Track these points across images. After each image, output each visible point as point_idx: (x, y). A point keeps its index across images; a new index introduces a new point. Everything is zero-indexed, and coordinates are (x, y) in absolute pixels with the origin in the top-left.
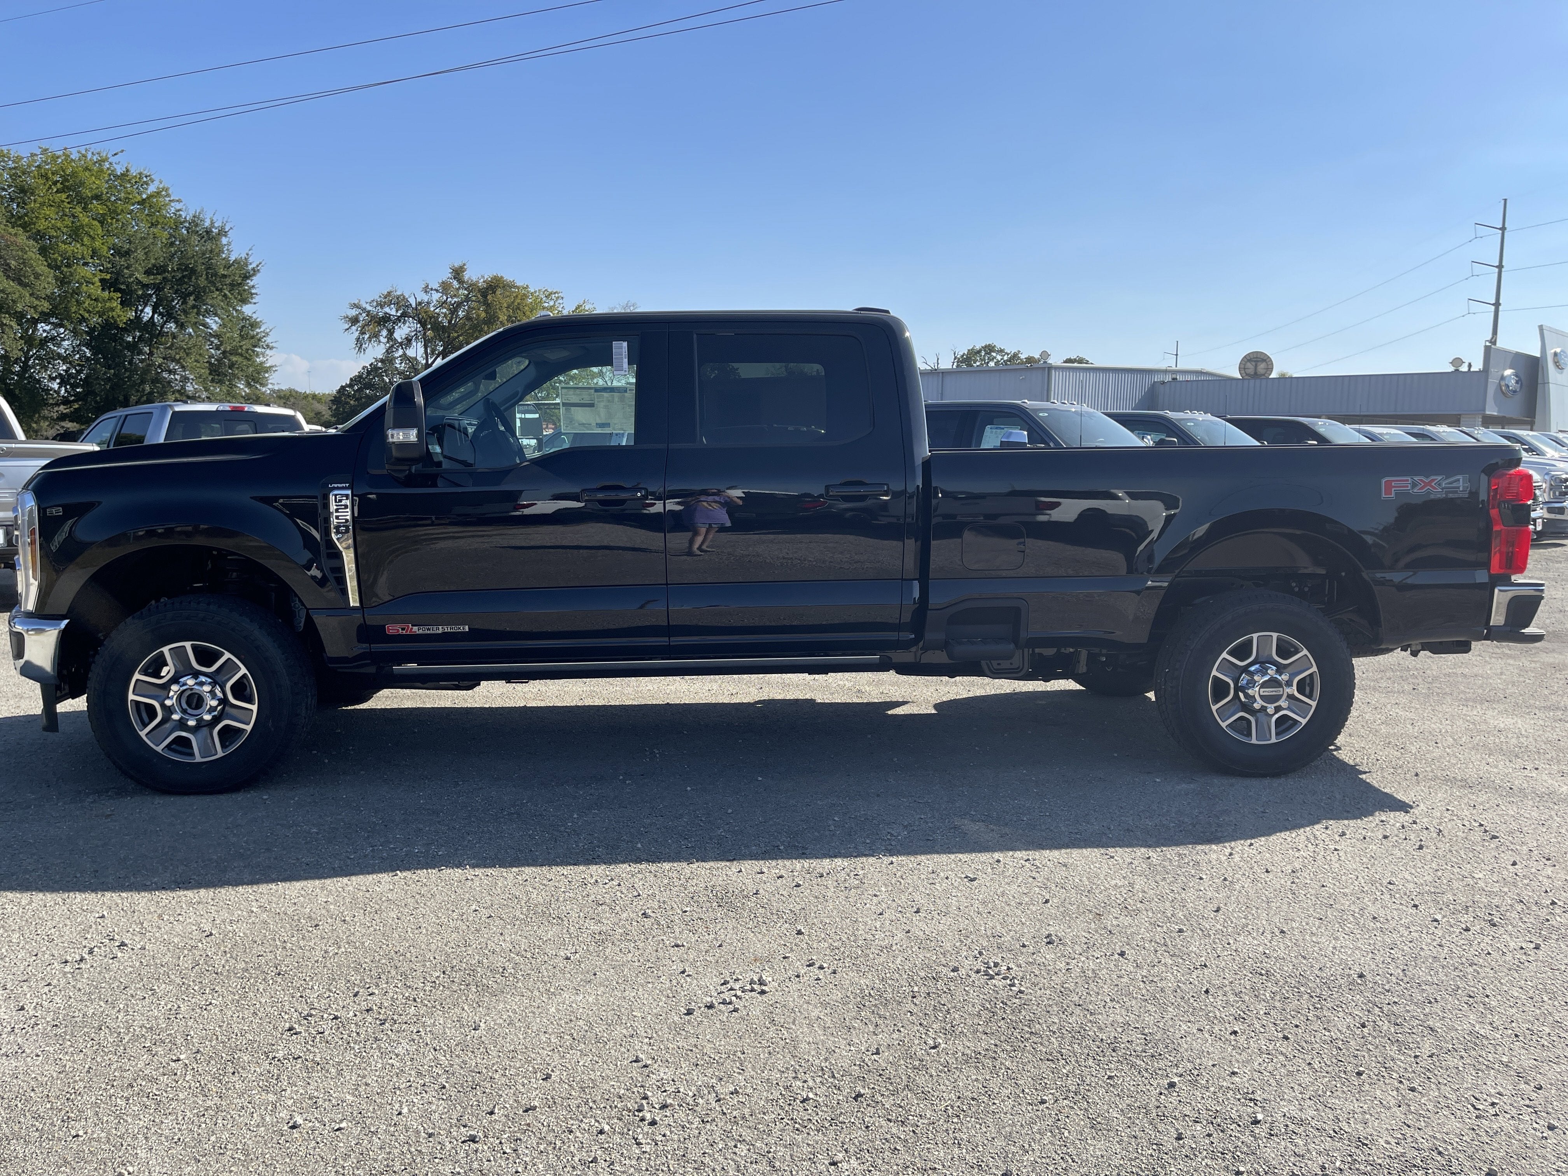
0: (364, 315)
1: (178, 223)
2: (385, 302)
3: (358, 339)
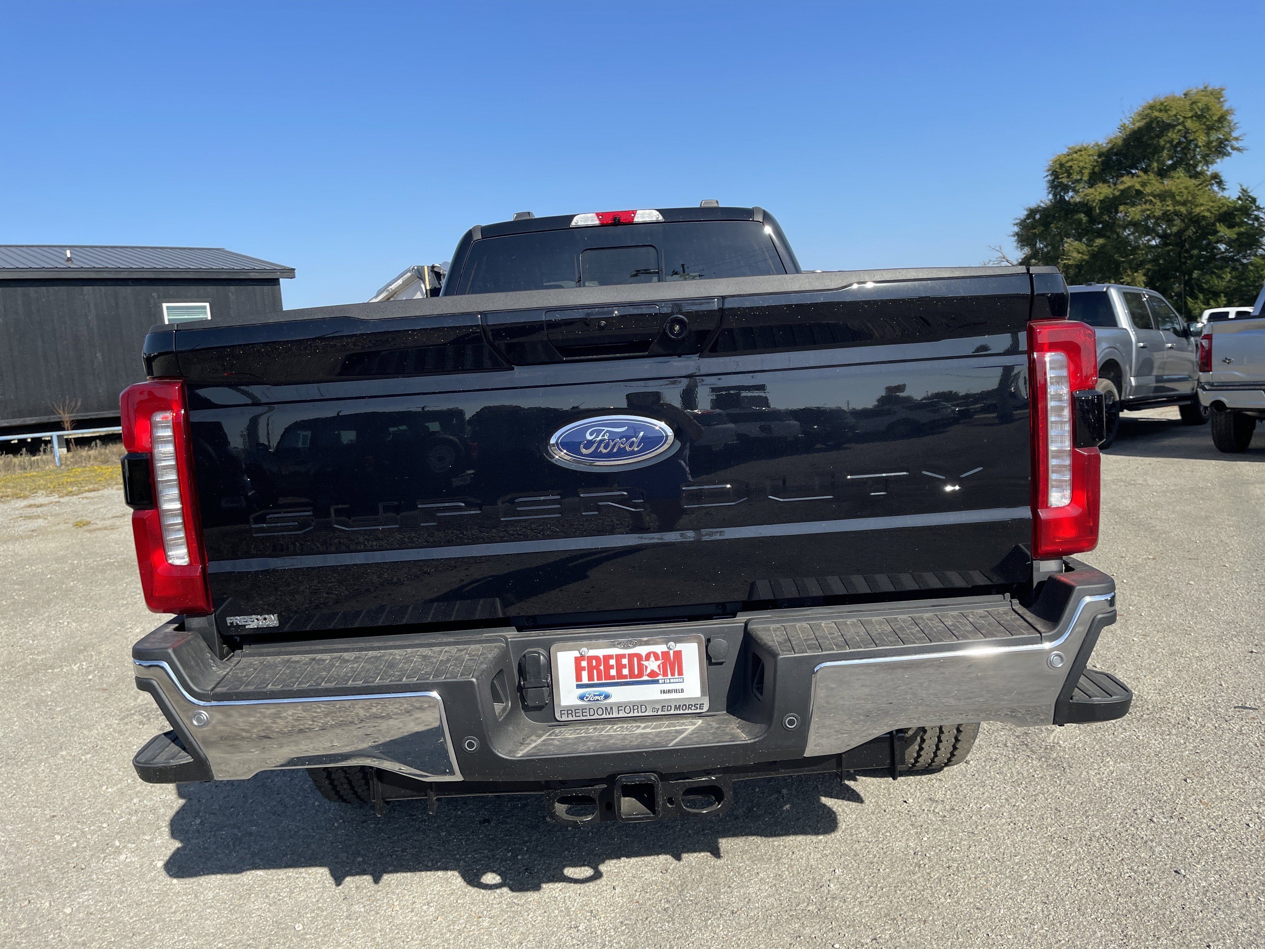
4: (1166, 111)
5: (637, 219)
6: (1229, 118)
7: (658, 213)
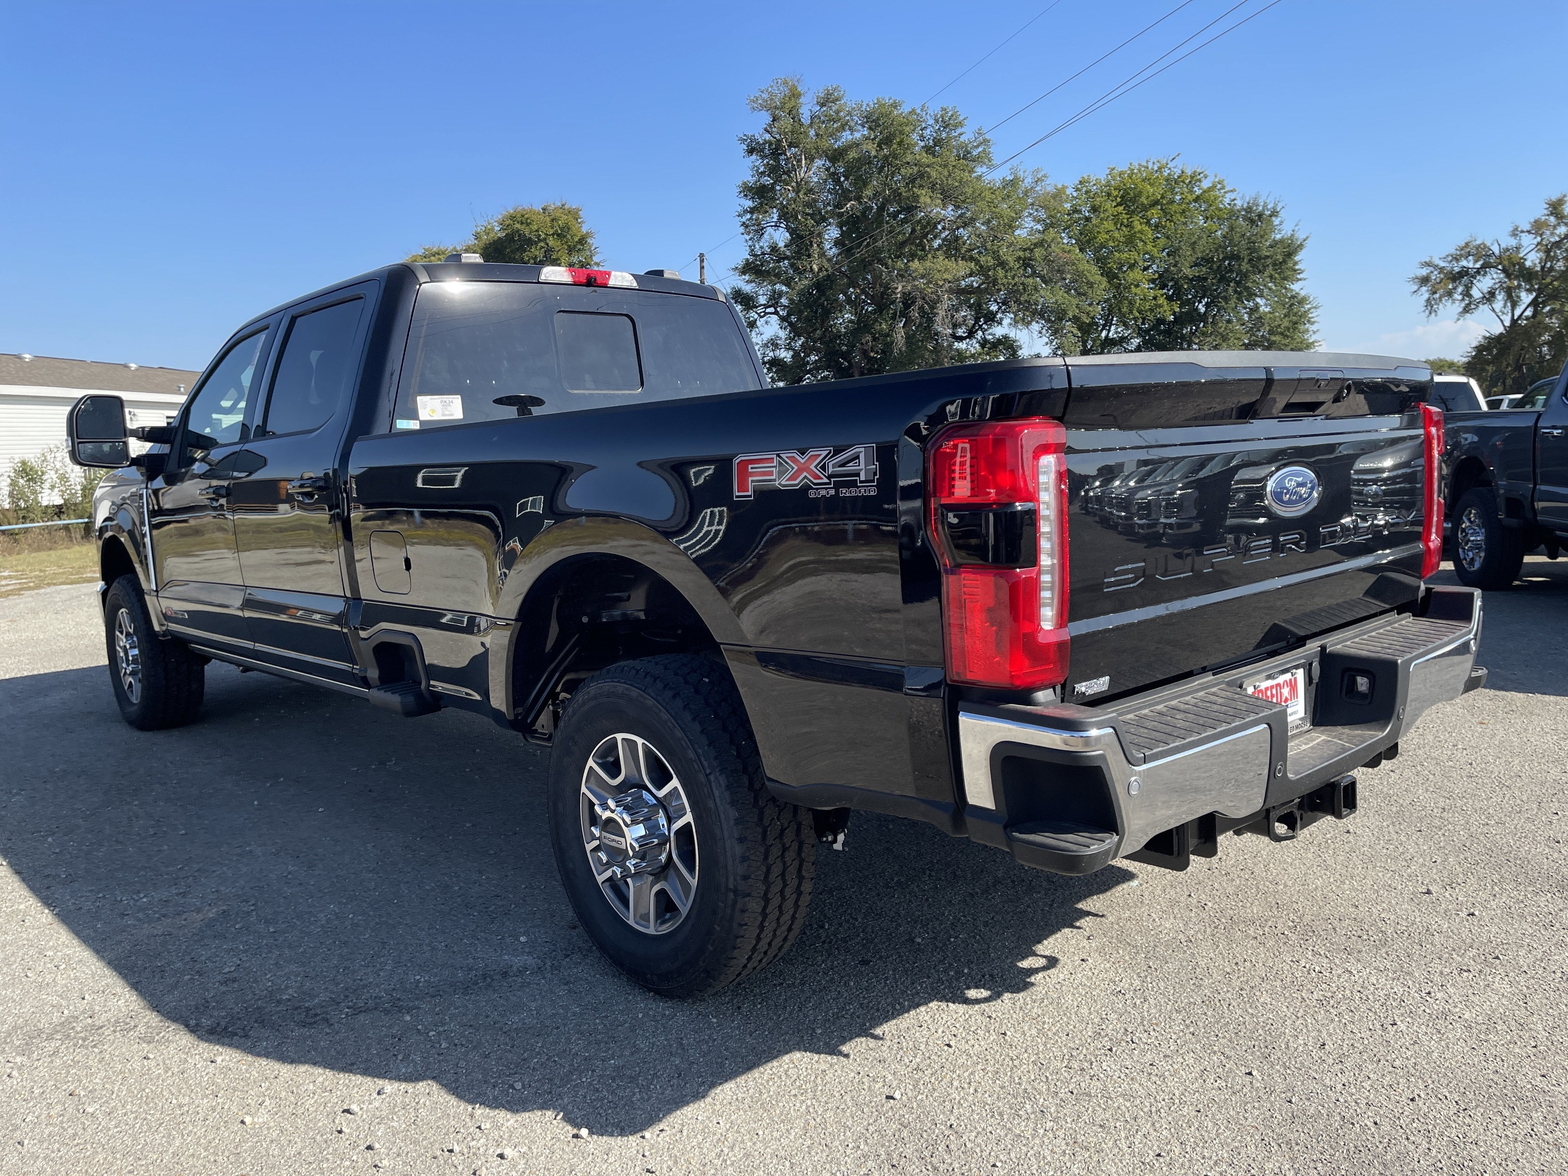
0: (1436, 273)
1: (1233, 214)
2: (1461, 256)
3: (1428, 300)
4: (528, 224)
5: (612, 282)
6: (589, 240)
7: (632, 278)
